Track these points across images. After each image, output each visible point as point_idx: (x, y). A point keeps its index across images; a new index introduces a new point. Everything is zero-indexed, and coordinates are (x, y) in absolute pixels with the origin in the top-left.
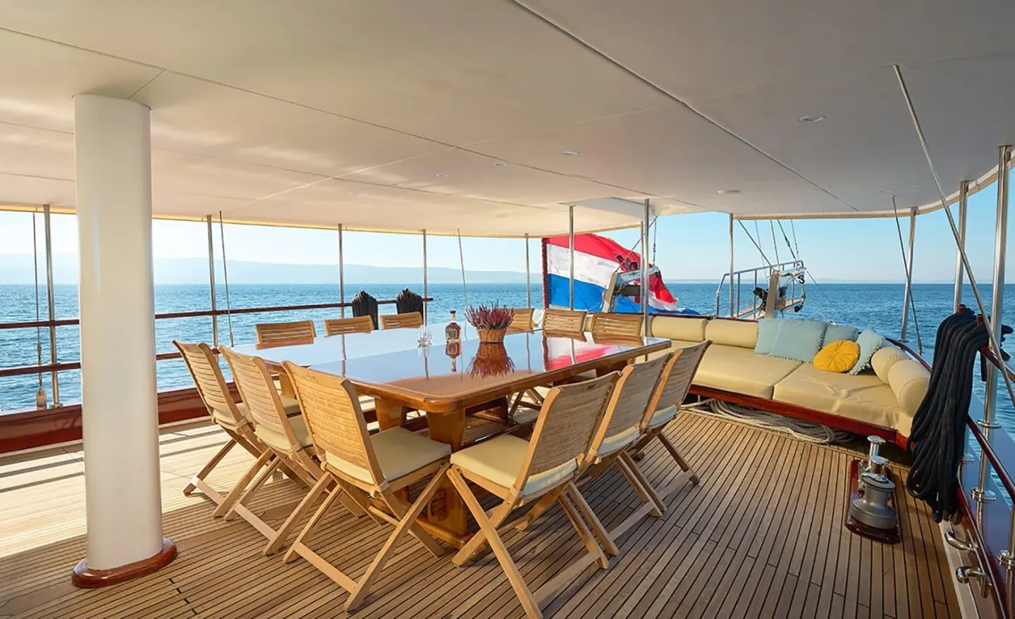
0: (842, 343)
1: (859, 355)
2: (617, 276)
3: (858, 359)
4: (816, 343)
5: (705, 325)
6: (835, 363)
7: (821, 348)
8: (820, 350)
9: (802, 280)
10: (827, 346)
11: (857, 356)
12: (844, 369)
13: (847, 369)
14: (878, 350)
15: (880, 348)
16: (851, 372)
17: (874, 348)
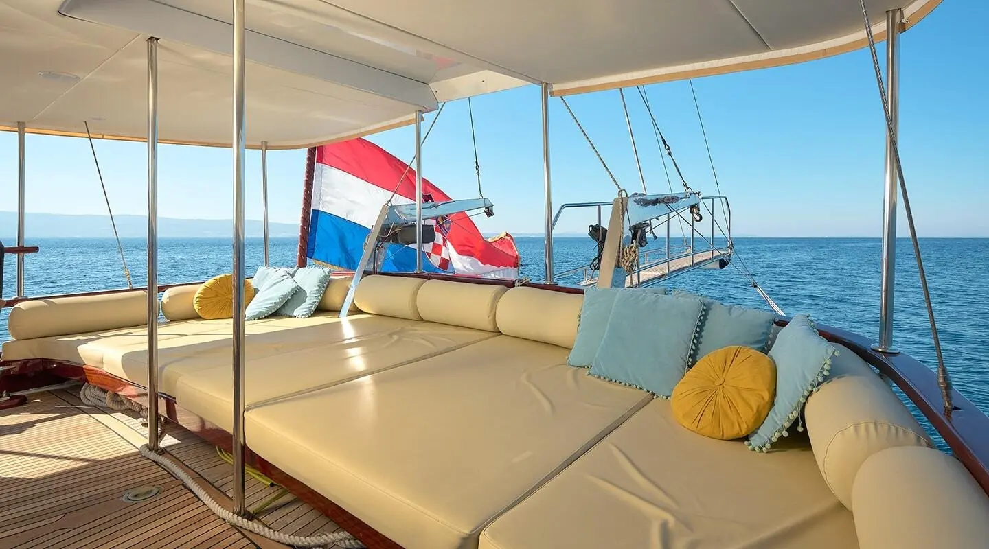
0: (736, 355)
1: (774, 395)
2: (390, 209)
3: (772, 404)
4: (684, 349)
5: (496, 298)
6: (715, 413)
7: (694, 363)
8: (690, 367)
9: (698, 214)
10: (705, 358)
11: (767, 396)
12: (735, 432)
13: (744, 432)
14: (819, 384)
15: (826, 379)
16: (755, 441)
17: (810, 379)
